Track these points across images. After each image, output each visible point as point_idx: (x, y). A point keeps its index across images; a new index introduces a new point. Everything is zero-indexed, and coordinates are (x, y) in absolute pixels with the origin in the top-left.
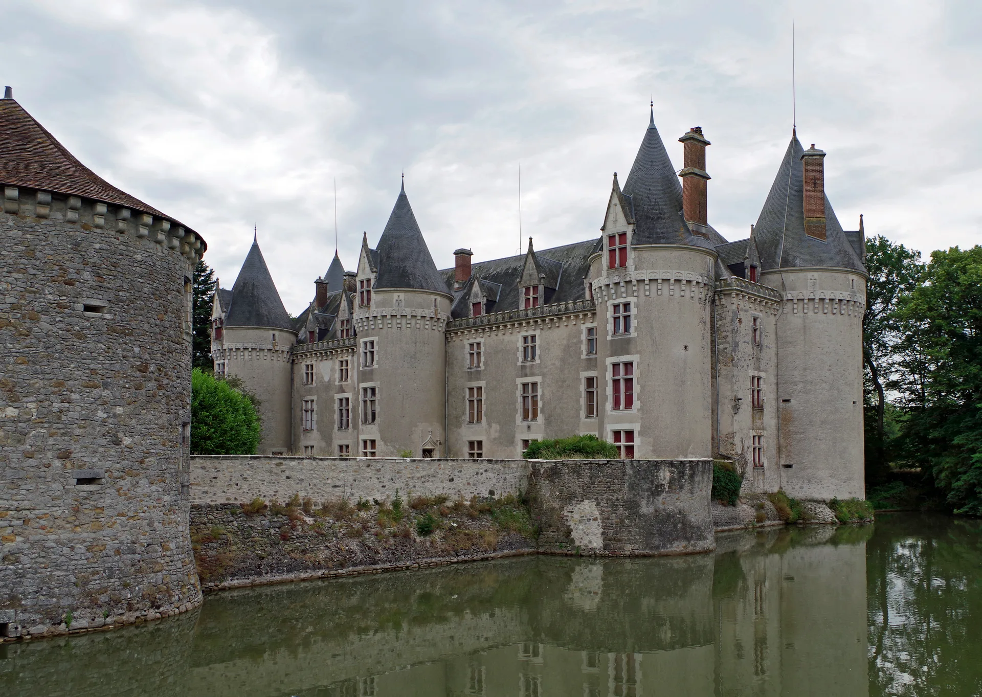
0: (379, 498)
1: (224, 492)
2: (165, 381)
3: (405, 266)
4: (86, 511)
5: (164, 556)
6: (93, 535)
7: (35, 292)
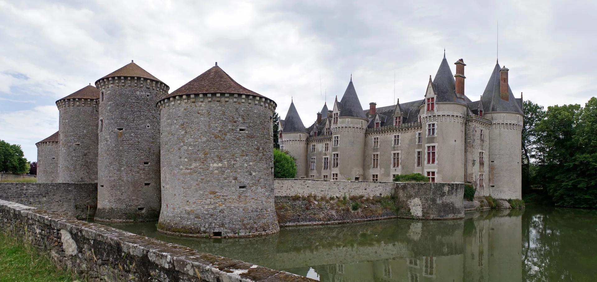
0: (338, 195)
1: (285, 191)
2: (265, 153)
3: (351, 109)
4: (242, 197)
5: (267, 213)
6: (245, 205)
7: (225, 126)
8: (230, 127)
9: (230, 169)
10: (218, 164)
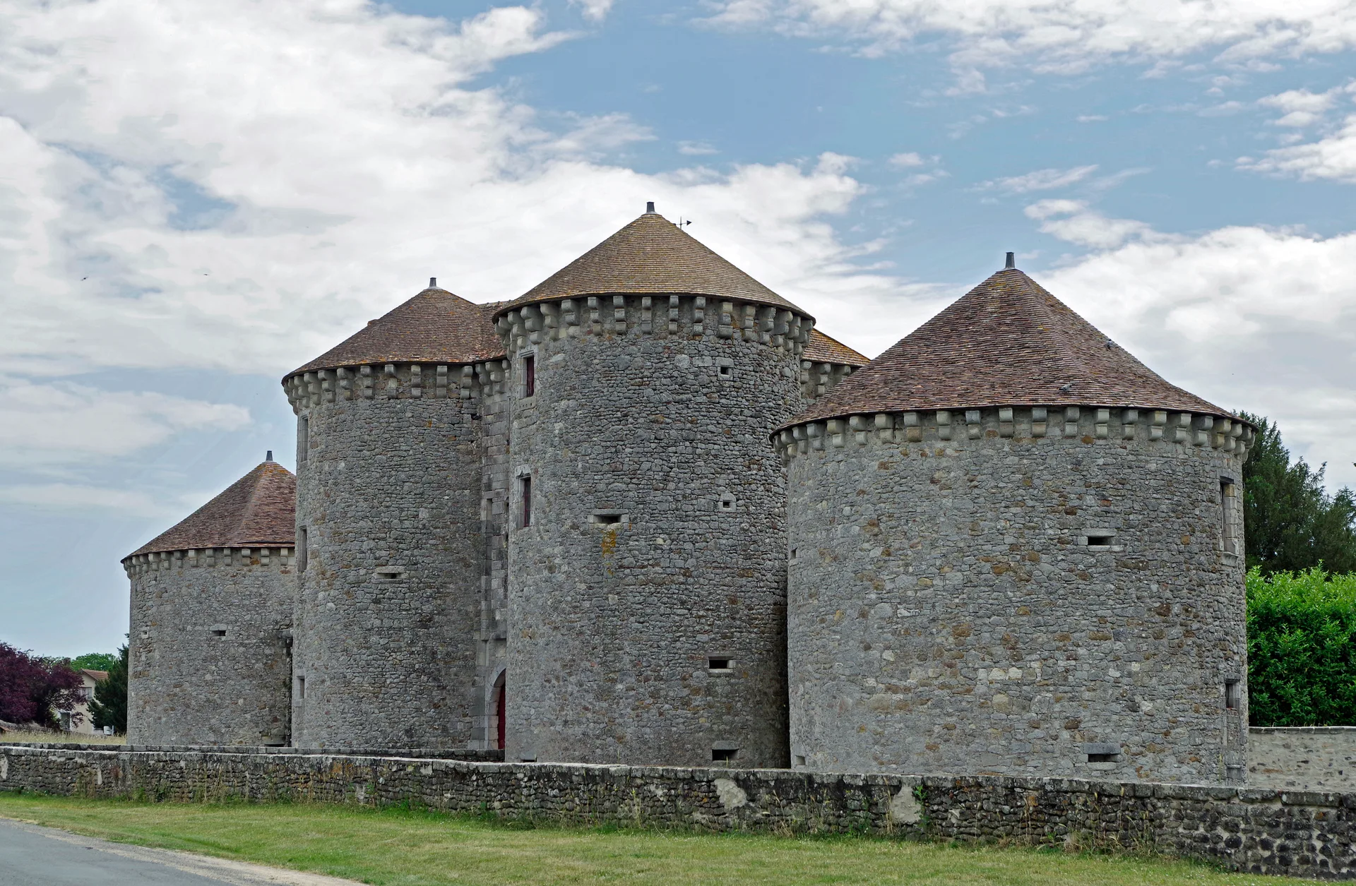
2: (1196, 625)
7: (1034, 528)
8: (1051, 532)
9: (1051, 688)
10: (1006, 671)
